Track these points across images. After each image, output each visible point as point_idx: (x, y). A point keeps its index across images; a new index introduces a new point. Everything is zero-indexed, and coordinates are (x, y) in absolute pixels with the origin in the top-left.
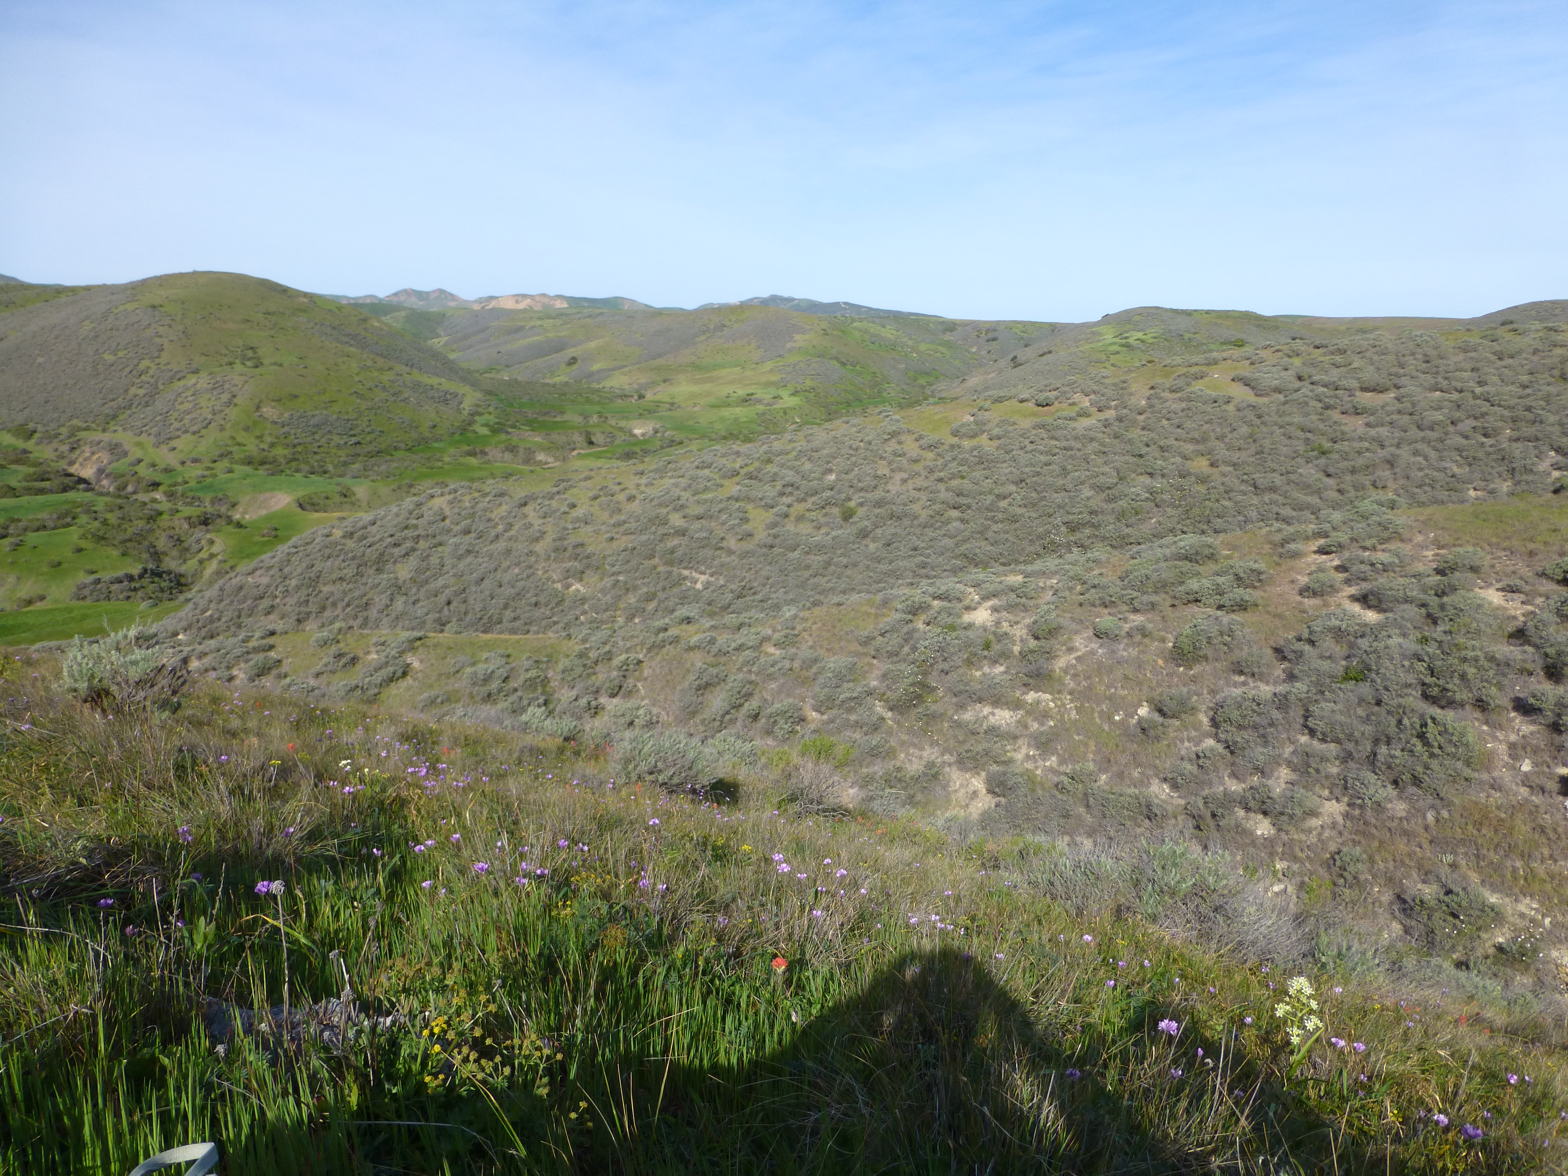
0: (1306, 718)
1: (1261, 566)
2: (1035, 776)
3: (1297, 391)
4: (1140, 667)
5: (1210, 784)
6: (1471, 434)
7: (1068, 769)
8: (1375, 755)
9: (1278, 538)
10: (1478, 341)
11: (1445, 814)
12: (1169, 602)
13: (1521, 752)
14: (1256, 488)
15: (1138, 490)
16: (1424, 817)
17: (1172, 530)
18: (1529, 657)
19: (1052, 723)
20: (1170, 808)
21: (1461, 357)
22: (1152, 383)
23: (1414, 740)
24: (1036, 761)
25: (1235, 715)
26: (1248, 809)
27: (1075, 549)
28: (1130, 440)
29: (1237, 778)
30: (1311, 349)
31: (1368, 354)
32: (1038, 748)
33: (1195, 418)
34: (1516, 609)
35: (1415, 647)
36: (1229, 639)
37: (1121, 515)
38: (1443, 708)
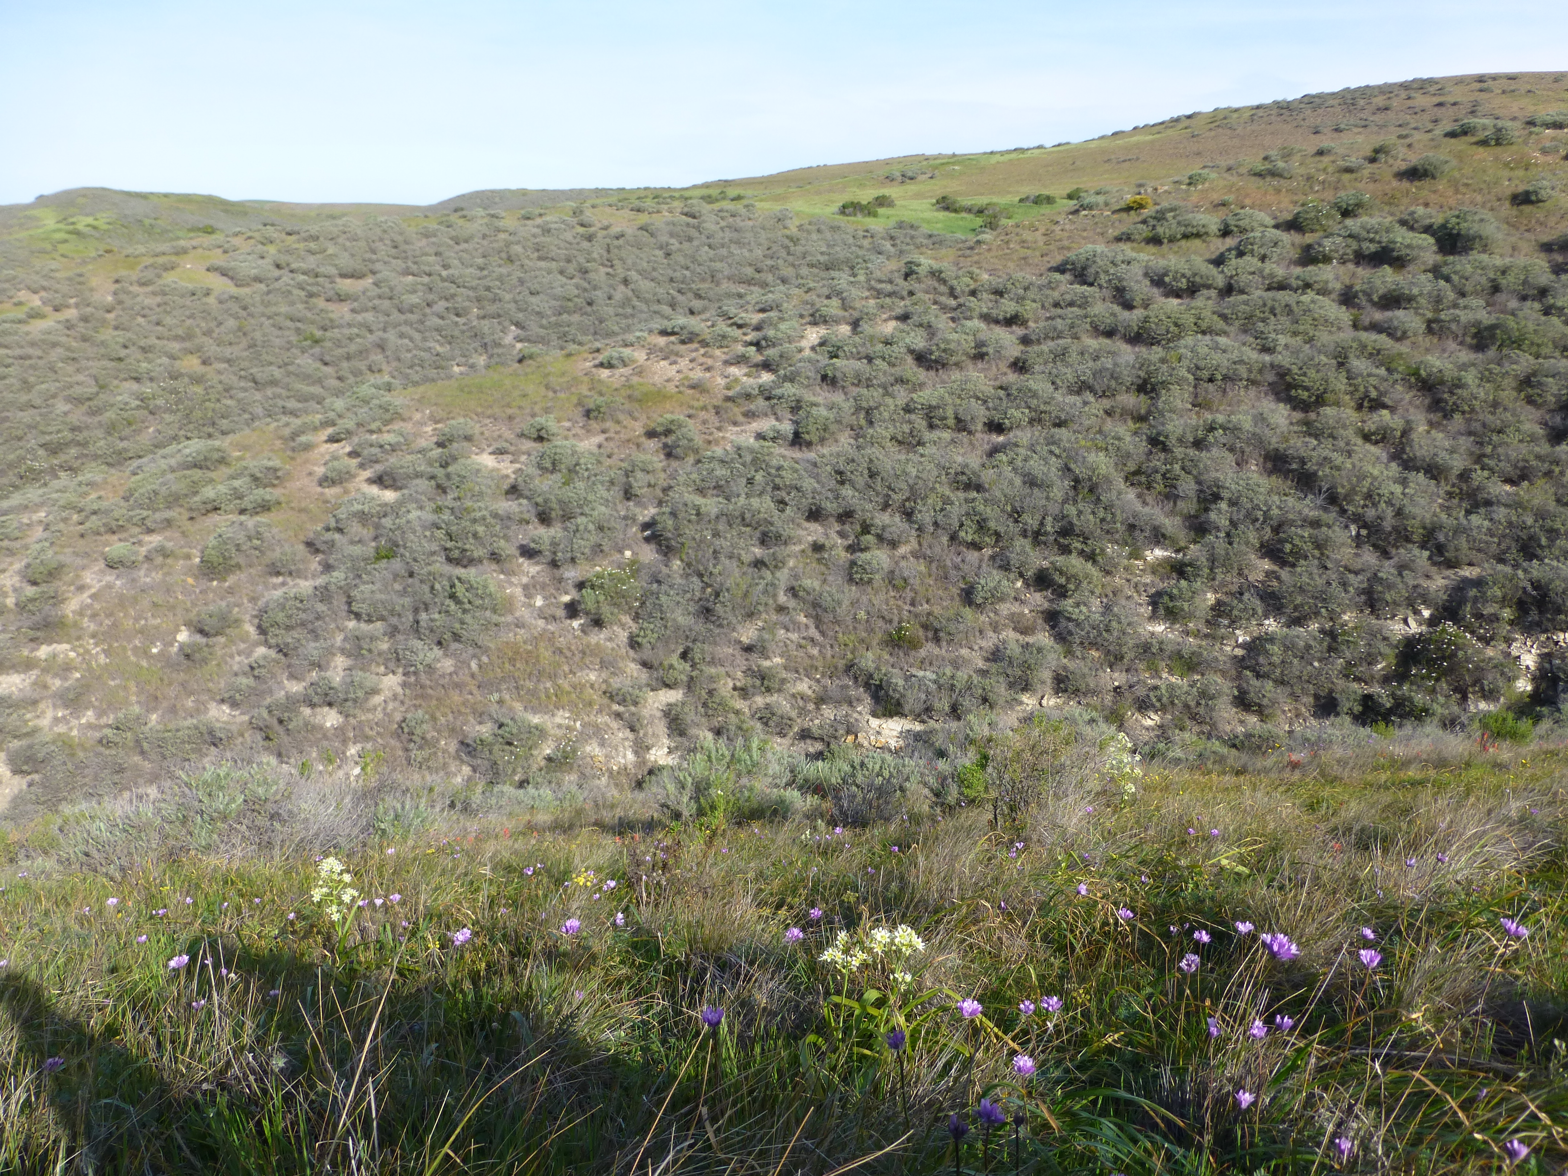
0: (349, 604)
1: (276, 463)
2: (72, 738)
3: (277, 279)
4: (168, 591)
5: (271, 692)
6: (445, 314)
7: (111, 719)
8: (418, 622)
9: (287, 432)
10: (436, 227)
11: (485, 659)
12: (186, 515)
13: (533, 591)
14: (256, 383)
15: (125, 397)
16: (469, 667)
17: (175, 438)
18: (525, 509)
19: (78, 675)
20: (234, 728)
21: (424, 242)
22: (115, 276)
23: (448, 601)
24: (68, 722)
25: (280, 617)
26: (313, 705)
27: (62, 474)
28: (102, 342)
29: (296, 678)
30: (283, 236)
31: (340, 240)
32: (66, 707)
33: (175, 313)
34: (507, 468)
35: (432, 517)
36: (258, 542)
37: (111, 429)
38: (465, 567)
